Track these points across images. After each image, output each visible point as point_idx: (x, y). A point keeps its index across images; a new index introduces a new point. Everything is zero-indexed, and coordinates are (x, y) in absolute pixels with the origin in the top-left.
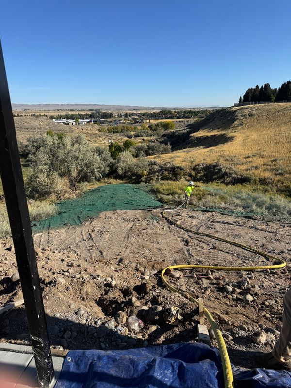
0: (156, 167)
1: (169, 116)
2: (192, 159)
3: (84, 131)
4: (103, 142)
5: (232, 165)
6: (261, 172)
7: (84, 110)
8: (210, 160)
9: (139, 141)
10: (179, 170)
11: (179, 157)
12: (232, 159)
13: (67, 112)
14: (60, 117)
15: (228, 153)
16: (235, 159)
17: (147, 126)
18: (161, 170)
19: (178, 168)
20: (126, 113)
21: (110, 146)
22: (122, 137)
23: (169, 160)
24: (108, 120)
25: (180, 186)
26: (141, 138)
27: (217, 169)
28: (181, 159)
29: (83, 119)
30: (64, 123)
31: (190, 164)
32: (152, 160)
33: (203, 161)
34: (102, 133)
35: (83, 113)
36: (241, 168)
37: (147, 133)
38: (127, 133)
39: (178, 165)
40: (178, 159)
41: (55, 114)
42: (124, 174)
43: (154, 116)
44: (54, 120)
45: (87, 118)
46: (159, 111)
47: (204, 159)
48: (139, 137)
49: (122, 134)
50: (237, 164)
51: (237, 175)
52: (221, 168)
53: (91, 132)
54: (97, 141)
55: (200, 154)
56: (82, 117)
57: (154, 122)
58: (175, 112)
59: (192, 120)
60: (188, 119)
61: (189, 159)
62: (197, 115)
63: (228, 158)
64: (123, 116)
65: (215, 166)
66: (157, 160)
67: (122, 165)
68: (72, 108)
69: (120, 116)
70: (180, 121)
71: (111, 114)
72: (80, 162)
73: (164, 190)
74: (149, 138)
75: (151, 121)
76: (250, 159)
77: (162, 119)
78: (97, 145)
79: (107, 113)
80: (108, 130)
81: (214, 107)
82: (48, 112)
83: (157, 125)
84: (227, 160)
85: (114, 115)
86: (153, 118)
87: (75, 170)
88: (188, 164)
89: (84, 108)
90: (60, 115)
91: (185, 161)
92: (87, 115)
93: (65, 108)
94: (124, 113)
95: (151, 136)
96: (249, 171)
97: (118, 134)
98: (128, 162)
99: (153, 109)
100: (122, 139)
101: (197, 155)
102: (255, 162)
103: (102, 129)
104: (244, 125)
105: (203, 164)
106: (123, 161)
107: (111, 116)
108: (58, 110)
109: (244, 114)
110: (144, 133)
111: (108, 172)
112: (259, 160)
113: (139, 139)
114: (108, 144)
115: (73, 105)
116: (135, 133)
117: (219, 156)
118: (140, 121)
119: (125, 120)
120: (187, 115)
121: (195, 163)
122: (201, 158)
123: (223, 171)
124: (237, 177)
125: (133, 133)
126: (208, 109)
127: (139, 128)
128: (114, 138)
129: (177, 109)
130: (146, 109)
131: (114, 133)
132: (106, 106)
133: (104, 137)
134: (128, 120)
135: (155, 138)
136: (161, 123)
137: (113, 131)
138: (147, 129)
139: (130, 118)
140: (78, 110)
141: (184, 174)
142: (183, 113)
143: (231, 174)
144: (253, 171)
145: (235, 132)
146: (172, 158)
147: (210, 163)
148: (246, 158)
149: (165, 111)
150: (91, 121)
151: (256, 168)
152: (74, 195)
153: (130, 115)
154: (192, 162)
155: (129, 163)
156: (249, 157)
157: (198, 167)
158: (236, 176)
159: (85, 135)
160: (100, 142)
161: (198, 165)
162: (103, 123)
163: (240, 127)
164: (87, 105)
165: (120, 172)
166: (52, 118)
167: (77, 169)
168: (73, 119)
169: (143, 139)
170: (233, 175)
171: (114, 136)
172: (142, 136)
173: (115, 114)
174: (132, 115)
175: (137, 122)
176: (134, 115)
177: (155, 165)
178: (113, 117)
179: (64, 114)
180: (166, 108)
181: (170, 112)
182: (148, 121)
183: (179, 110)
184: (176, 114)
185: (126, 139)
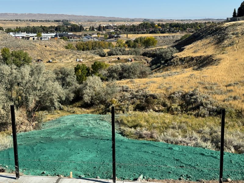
0: (128, 95)
1: (151, 30)
2: (168, 86)
3: (48, 48)
4: (70, 61)
5: (209, 94)
6: (238, 103)
7: (49, 21)
8: (187, 87)
9: (113, 60)
10: (152, 98)
11: (154, 82)
12: (211, 87)
13: (27, 24)
14: (18, 30)
15: (209, 79)
16: (215, 87)
17: (124, 42)
18: (132, 98)
19: (151, 95)
20: (100, 26)
21: (77, 69)
22: (92, 55)
23: (142, 87)
24: (78, 34)
25: (147, 117)
26: (116, 56)
27: (194, 99)
28: (156, 85)
29: (47, 33)
30: (23, 37)
31: (165, 92)
32: (124, 85)
33: (180, 89)
34: (69, 51)
35: (48, 25)
36: (219, 97)
37: (124, 50)
38: (99, 50)
39: (151, 93)
40: (152, 85)
41: (13, 26)
42: (91, 102)
43: (133, 29)
44: (11, 33)
45: (51, 32)
46: (140, 23)
47: (181, 87)
48: (114, 55)
49: (93, 51)
50: (216, 93)
51: (213, 106)
52: (197, 98)
53: (56, 49)
54: (63, 60)
55: (178, 80)
56: (45, 30)
57: (133, 37)
58: (159, 25)
59: (179, 35)
60: (173, 34)
61: (165, 85)
62: (185, 29)
63: (207, 86)
64: (96, 29)
65: (192, 95)
66: (130, 86)
67: (88, 91)
68: (33, 19)
69: (92, 29)
70: (164, 37)
71: (81, 26)
72: (38, 93)
73: (128, 122)
74: (125, 57)
75: (129, 36)
76: (231, 88)
77: (142, 33)
78: (62, 65)
79: (77, 26)
80: (77, 47)
81: (207, 20)
82: (5, 23)
83: (136, 41)
84: (206, 88)
85: (85, 28)
86: (132, 32)
87: (34, 101)
88: (162, 91)
89: (48, 18)
90: (18, 26)
91: (160, 88)
92: (51, 27)
93: (25, 19)
94: (98, 25)
95: (128, 54)
96: (225, 102)
97: (88, 52)
98: (95, 88)
99: (133, 20)
100: (92, 58)
101: (174, 81)
102: (235, 91)
103: (69, 45)
104: (235, 46)
105: (179, 92)
106: (90, 87)
107: (80, 29)
108: (17, 20)
109: (235, 32)
110: (120, 50)
111: (72, 98)
112: (240, 90)
113: (113, 58)
114: (75, 64)
115: (35, 15)
116: (108, 50)
117: (198, 83)
118: (116, 36)
119: (98, 34)
120: (173, 29)
121: (171, 91)
122: (179, 84)
123: (199, 101)
124: (213, 108)
125: (106, 51)
126: (199, 22)
127: (114, 44)
128: (84, 56)
129: (162, 21)
130: (125, 20)
131: (83, 50)
132: (76, 16)
133: (71, 55)
134: (102, 35)
135: (132, 56)
136: (141, 39)
137: (82, 48)
138: (124, 46)
139: (104, 32)
140: (41, 21)
141: (158, 103)
142: (168, 27)
143: (206, 104)
144: (231, 102)
145: (223, 53)
146: (147, 84)
147: (187, 91)
148: (226, 86)
149: (147, 24)
150: (56, 36)
151: (235, 98)
152: (31, 127)
153: (105, 28)
154: (167, 89)
155: (98, 89)
156: (230, 85)
157: (173, 95)
158: (211, 107)
159: (48, 53)
160: (67, 61)
161: (174, 93)
162: (71, 38)
163: (230, 47)
164: (52, 15)
165: (87, 99)
166: (9, 31)
167: (35, 100)
168: (34, 33)
169: (118, 58)
170: (209, 106)
171: (83, 54)
172: (117, 55)
173: (87, 26)
174: (107, 27)
175: (113, 37)
176: (109, 27)
177: (126, 91)
178: (83, 30)
179: (23, 25)
180: (148, 20)
181: (153, 25)
182: (125, 35)
183: (164, 23)
184: (159, 27)
185: (97, 57)
